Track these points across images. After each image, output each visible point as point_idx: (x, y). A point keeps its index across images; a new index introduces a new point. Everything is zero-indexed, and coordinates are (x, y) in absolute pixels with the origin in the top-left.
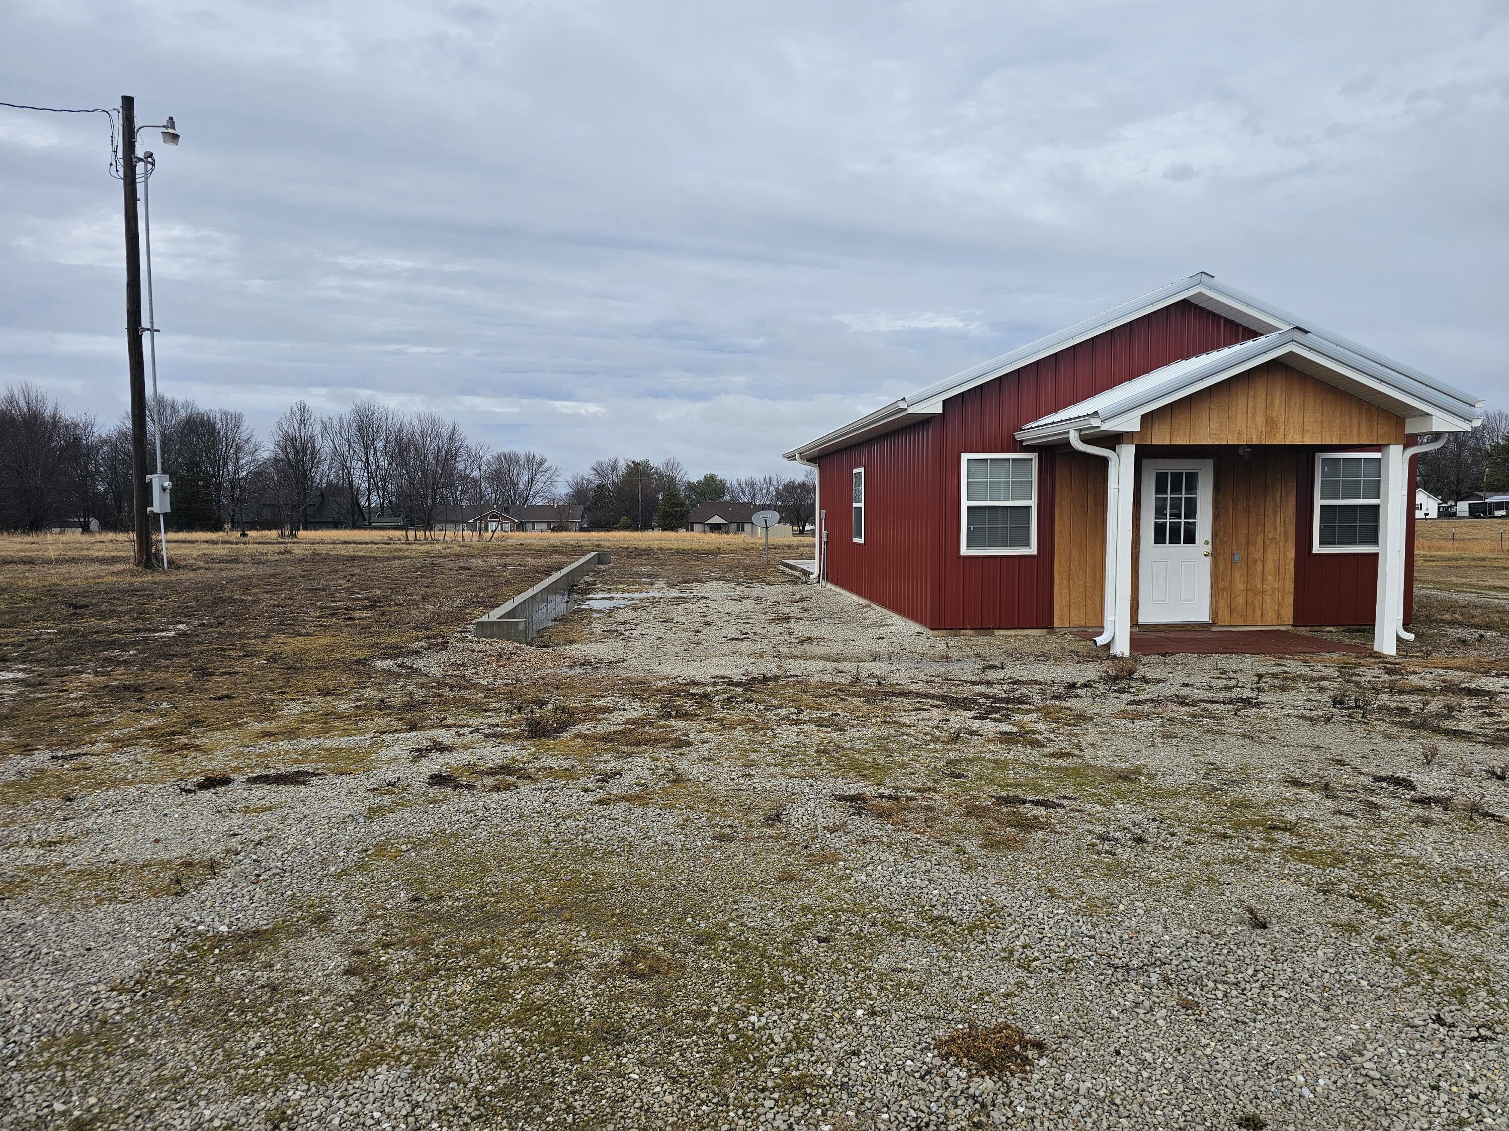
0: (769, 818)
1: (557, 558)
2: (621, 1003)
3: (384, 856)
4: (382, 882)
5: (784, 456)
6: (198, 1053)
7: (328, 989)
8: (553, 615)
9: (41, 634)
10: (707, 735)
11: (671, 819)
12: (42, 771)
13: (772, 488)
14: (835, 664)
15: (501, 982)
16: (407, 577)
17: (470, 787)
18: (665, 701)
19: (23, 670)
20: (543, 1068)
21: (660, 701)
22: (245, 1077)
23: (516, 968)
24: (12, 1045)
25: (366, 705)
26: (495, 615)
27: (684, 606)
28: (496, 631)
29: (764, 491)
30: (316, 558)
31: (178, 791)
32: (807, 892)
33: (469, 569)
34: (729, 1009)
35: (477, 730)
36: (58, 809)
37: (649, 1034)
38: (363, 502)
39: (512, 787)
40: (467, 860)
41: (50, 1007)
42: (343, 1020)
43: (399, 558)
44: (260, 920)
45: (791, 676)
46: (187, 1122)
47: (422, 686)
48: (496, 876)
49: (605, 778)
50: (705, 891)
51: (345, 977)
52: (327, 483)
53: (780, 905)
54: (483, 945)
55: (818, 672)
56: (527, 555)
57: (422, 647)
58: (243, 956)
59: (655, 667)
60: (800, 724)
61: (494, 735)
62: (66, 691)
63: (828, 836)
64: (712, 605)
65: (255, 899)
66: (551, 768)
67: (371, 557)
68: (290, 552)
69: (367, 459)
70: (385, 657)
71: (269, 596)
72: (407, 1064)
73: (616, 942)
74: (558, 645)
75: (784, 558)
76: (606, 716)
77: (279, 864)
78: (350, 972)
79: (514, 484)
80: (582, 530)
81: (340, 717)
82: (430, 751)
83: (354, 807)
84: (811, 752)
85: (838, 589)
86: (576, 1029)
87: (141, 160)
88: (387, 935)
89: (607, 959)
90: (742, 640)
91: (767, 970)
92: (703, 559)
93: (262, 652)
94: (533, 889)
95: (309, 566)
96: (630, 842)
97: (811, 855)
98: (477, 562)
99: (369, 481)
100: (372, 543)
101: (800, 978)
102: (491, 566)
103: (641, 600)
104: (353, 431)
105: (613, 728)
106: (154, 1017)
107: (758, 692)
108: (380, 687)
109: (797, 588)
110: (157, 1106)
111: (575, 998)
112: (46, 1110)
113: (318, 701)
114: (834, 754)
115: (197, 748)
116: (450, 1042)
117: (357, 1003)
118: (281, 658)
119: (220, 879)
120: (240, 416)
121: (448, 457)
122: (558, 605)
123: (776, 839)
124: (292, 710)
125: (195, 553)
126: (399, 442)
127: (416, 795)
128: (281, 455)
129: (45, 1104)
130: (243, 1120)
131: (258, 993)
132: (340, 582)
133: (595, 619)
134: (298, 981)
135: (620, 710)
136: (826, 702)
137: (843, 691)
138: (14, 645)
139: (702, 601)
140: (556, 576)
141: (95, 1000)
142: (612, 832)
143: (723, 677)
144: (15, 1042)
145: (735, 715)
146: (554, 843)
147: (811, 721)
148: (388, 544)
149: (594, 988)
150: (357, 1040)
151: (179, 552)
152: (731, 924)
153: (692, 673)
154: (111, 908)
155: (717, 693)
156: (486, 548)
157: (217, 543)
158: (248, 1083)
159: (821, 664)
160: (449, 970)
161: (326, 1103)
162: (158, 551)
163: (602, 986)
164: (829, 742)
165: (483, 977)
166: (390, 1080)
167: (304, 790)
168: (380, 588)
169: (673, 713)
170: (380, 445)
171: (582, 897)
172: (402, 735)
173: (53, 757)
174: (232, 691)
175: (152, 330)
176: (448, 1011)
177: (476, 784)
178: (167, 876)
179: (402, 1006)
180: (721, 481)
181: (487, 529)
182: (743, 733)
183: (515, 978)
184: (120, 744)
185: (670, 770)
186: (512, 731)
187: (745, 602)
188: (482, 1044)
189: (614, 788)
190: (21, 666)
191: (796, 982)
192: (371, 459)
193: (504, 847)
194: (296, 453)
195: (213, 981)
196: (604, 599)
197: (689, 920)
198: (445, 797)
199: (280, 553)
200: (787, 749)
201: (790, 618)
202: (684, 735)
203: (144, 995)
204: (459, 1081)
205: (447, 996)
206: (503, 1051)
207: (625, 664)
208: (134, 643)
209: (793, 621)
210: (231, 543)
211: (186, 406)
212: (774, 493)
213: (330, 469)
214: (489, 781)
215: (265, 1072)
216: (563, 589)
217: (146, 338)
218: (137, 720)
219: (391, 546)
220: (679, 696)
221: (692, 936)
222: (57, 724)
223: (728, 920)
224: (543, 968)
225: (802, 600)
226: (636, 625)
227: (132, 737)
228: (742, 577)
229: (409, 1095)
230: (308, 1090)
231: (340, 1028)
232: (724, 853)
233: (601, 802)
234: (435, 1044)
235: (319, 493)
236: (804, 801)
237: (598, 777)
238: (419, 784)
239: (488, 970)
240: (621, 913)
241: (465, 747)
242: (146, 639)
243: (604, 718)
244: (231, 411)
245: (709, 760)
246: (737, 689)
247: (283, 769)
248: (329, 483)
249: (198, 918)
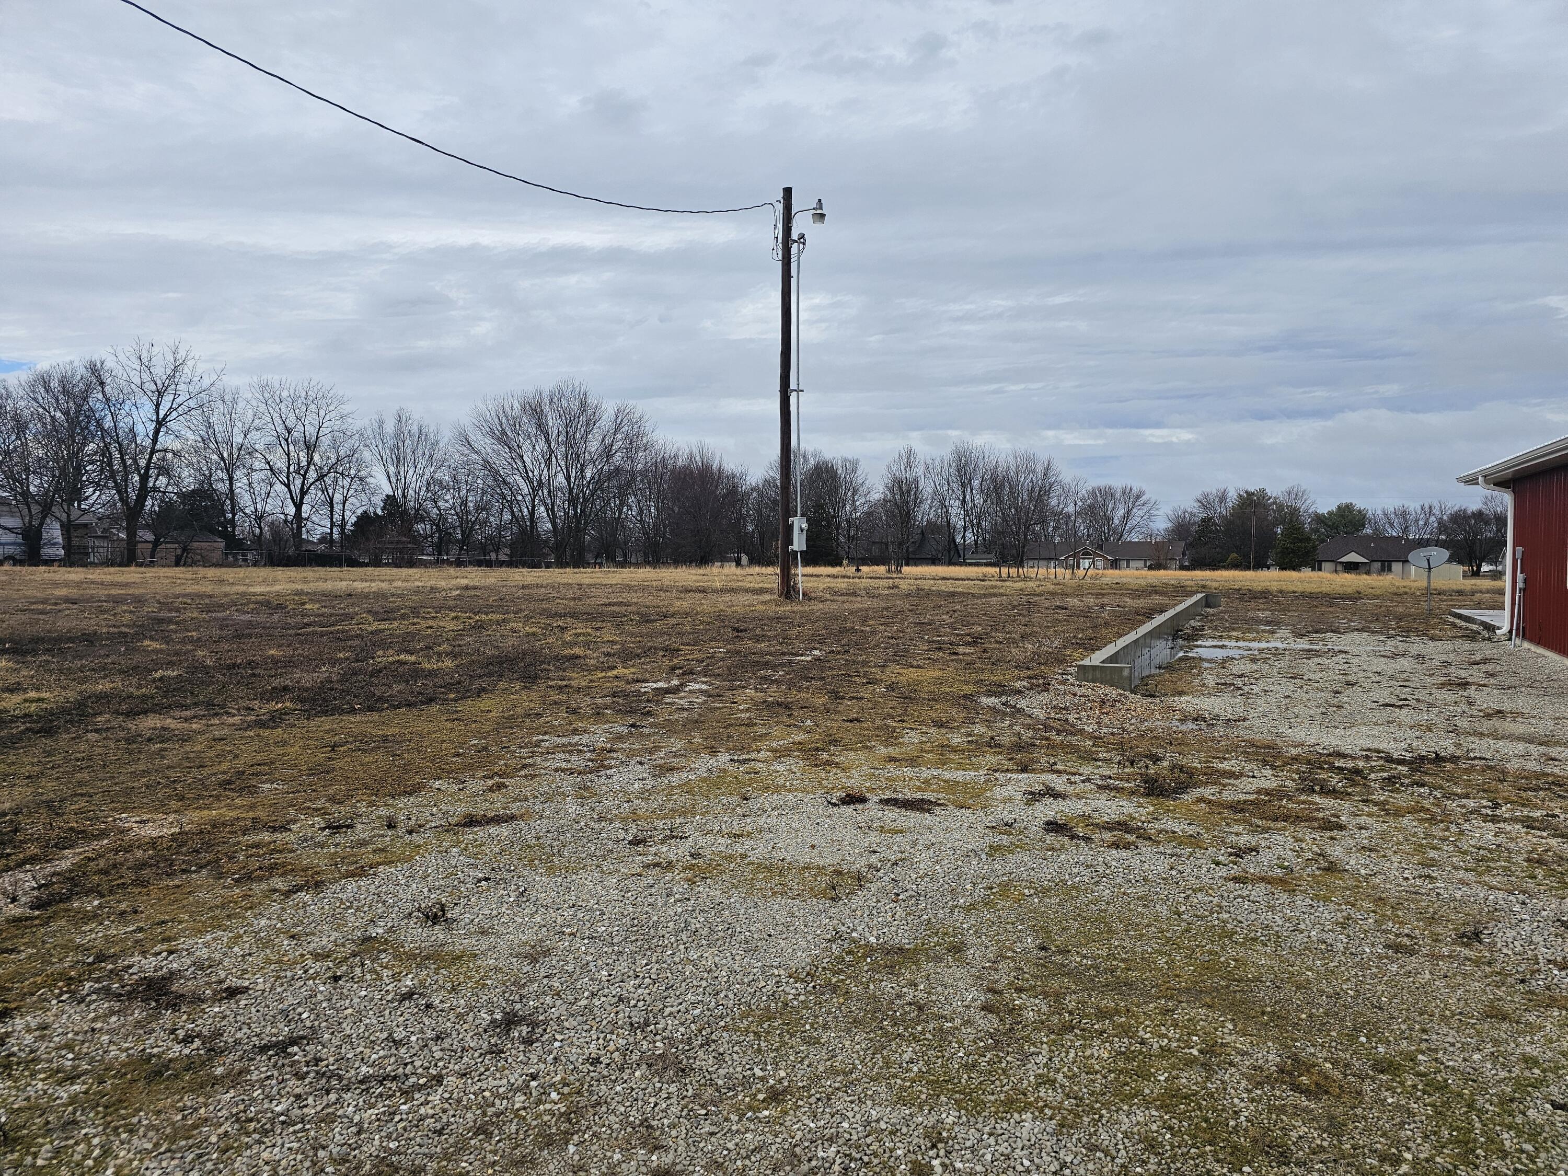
0: (1463, 935)
1: (1157, 599)
2: (1284, 1118)
3: (1008, 897)
4: (1008, 923)
5: (1459, 480)
6: (862, 1053)
7: (969, 1021)
8: (1156, 662)
9: (715, 653)
10: (1363, 820)
11: (1326, 914)
12: (724, 771)
13: (1433, 519)
14: (1542, 749)
15: (1141, 1057)
16: (1005, 615)
17: (1088, 840)
18: (1304, 772)
19: (706, 682)
20: (1197, 1165)
21: (1297, 772)
22: (902, 1088)
23: (1156, 1046)
24: (721, 1007)
25: (977, 741)
26: (1097, 658)
27: (1316, 660)
28: (1098, 676)
29: (1421, 523)
30: (921, 594)
31: (825, 804)
32: (1528, 1038)
33: (1066, 609)
34: (1427, 1160)
35: (1089, 780)
36: (738, 805)
37: (1322, 1162)
38: (959, 540)
39: (1132, 847)
40: (1091, 917)
41: (746, 980)
42: (985, 1056)
43: (995, 595)
44: (902, 938)
45: (1475, 758)
46: (858, 1116)
47: (1029, 727)
48: (1122, 941)
49: (1239, 853)
50: (1380, 1008)
51: (983, 1013)
52: (927, 521)
53: (1489, 1048)
54: (1117, 1012)
55: (1518, 757)
56: (1124, 595)
57: (1024, 687)
58: (891, 969)
59: (1284, 729)
60: (1499, 822)
61: (1107, 787)
62: (736, 703)
63: (1556, 972)
64: (1355, 661)
65: (897, 917)
66: (1174, 832)
67: (969, 594)
68: (897, 587)
69: (964, 498)
70: (990, 694)
71: (882, 628)
72: (1051, 1119)
73: (1270, 1044)
74: (1165, 695)
75: (1454, 606)
76: (1232, 781)
77: (914, 887)
78: (987, 1008)
79: (1109, 520)
80: (1182, 568)
81: (954, 750)
82: (1044, 795)
83: (975, 842)
84: (1520, 859)
85: (1541, 650)
86: (1231, 1133)
87: (796, 241)
88: (1018, 979)
89: (1260, 1062)
90: (1400, 707)
91: (1478, 1125)
92: (1338, 605)
93: (881, 680)
94: (1167, 963)
95: (916, 601)
96: (1277, 932)
97: (1531, 992)
98: (1073, 602)
99: (964, 519)
100: (969, 579)
101: (1528, 1147)
102: (1088, 607)
103: (1261, 650)
104: (953, 470)
105: (1242, 797)
106: (823, 1010)
107: (1430, 774)
108: (989, 724)
109: (1476, 646)
110: (833, 1093)
111: (1227, 1097)
112: (749, 1072)
113: (933, 731)
114: (1555, 866)
115: (837, 765)
116: (1092, 1108)
117: (997, 1042)
118: (897, 687)
119: (865, 892)
120: (857, 461)
121: (1041, 494)
122: (1162, 651)
123: (1477, 963)
124: (912, 738)
125: (821, 586)
126: (994, 478)
127: (1033, 840)
128: (889, 496)
129: (748, 1066)
130: (905, 1130)
131: (907, 1008)
132: (944, 617)
133: (1206, 669)
134: (940, 1006)
135: (1248, 776)
136: (1536, 797)
137: (1561, 786)
138: (698, 661)
139: (1341, 656)
140: (1159, 620)
141: (778, 982)
142: (1253, 916)
143: (1379, 751)
144: (722, 1005)
145: (1402, 800)
146: (1185, 917)
147: (1515, 820)
148: (983, 580)
149: (1248, 1091)
150: (1001, 1081)
151: (809, 585)
152: (1420, 1057)
153: (1335, 742)
154: (783, 903)
155: (1372, 770)
156: (1080, 587)
157: (837, 577)
158: (905, 1094)
159: (1521, 747)
160: (1083, 1030)
161: (977, 1135)
162: (795, 584)
163: (1259, 1092)
164: (1547, 851)
165: (1120, 1047)
166: (1036, 1131)
167: (929, 818)
168: (980, 625)
169: (1317, 788)
170: (976, 483)
171: (1223, 983)
172: (1014, 776)
173: (731, 760)
174: (860, 715)
175: (798, 391)
176: (1087, 1073)
177: (1093, 837)
178: (824, 880)
179: (1040, 1057)
180: (1360, 511)
181: (1078, 567)
182: (1415, 824)
183: (1156, 1057)
184: (780, 754)
185: (1320, 855)
186: (1126, 785)
187: (1401, 660)
188: (1126, 1120)
189: (1250, 865)
190: (704, 679)
191: (1522, 1151)
192: (968, 497)
193: (1130, 910)
194: (902, 493)
195: (868, 988)
196: (1215, 647)
197: (1363, 1039)
198: (1063, 846)
199: (889, 588)
200: (1481, 852)
201: (1467, 684)
202: (1333, 815)
203: (814, 987)
204: (1106, 1153)
205: (1084, 1057)
206: (1151, 1134)
207: (1246, 724)
208: (782, 665)
209: (1473, 687)
210: (849, 577)
211: (814, 456)
212: (1436, 525)
213: (930, 508)
214: (1108, 836)
215: (919, 1088)
216: (1167, 634)
217: (793, 398)
218: (789, 734)
219: (987, 583)
220: (1322, 768)
221: (1368, 1060)
222: (732, 731)
223: (1417, 1050)
224: (1186, 1054)
225: (1486, 661)
226: (1257, 679)
227: (787, 750)
228: (1393, 629)
229: (1056, 1152)
230: (959, 1117)
231: (983, 1063)
232: (1403, 967)
233: (1236, 879)
234: (1077, 1106)
235: (919, 531)
236: (1514, 921)
237: (1229, 850)
238: (1036, 829)
239: (1126, 1040)
240: (1273, 1012)
241: (1079, 797)
242: (790, 662)
243: (1230, 784)
244: (850, 457)
245: (1370, 850)
246: (1400, 767)
247: (909, 796)
248: (929, 521)
249: (851, 925)
